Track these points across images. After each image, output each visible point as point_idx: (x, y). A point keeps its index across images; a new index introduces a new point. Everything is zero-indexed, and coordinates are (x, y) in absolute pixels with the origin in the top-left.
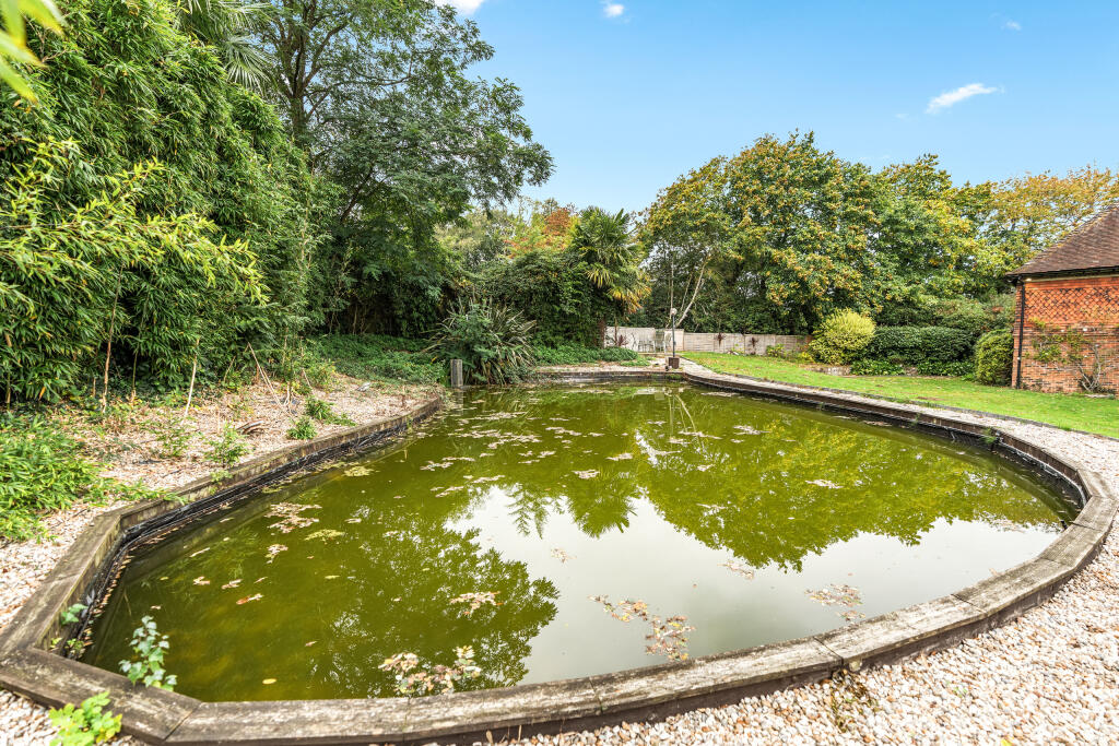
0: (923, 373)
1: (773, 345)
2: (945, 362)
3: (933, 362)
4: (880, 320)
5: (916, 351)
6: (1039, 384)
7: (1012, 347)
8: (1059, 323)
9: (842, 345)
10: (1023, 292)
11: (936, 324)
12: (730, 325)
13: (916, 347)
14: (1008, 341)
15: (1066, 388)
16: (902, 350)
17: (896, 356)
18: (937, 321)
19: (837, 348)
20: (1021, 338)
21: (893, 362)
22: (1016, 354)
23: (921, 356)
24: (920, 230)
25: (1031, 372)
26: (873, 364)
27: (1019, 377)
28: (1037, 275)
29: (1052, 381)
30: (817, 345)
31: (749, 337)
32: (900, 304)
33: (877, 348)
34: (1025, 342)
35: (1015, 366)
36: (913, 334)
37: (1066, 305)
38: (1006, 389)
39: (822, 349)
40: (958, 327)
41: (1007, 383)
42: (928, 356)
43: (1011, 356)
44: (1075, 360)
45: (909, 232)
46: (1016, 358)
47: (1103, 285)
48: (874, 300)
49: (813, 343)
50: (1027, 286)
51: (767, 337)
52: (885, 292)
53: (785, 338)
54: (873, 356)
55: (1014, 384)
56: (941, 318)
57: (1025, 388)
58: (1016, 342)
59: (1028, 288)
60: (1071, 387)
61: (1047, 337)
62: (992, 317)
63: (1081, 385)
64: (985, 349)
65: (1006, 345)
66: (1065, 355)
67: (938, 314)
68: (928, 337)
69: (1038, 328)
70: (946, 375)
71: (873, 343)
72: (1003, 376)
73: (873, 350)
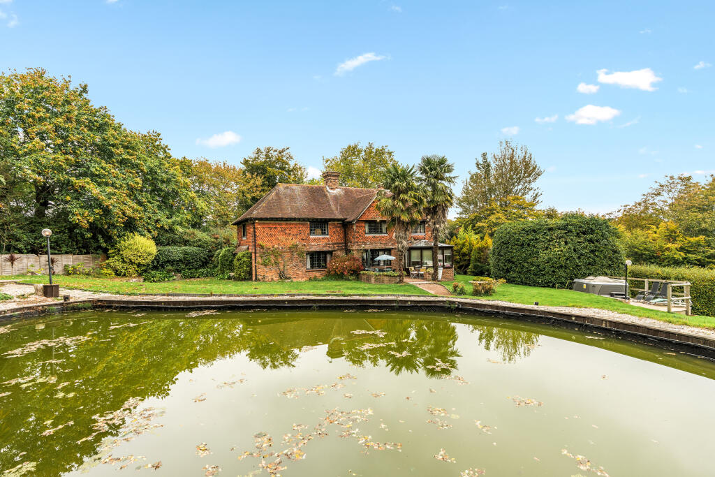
0: (186, 277)
1: (71, 264)
2: (196, 269)
3: (190, 269)
4: (158, 242)
5: (180, 263)
6: (264, 277)
7: (251, 258)
8: (269, 245)
9: (136, 262)
10: (254, 228)
11: (185, 245)
12: (20, 246)
13: (180, 260)
14: (249, 255)
15: (274, 278)
16: (172, 262)
17: (170, 267)
18: (186, 243)
19: (132, 263)
20: (255, 253)
21: (169, 271)
22: (253, 262)
23: (183, 266)
24: (169, 181)
25: (261, 271)
26: (158, 274)
27: (256, 275)
28: (261, 219)
29: (269, 276)
30: (114, 261)
31: (44, 258)
32: (167, 231)
33: (158, 262)
34: (257, 255)
35: (254, 269)
36: (177, 251)
37: (271, 235)
38: (250, 282)
39: (119, 265)
40: (199, 246)
41: (250, 279)
42: (186, 266)
43: (251, 263)
44: (277, 264)
45: (163, 182)
46: (253, 265)
47: (284, 226)
48: (150, 227)
49: (111, 260)
50: (256, 225)
51: (64, 257)
52: (157, 221)
53: (81, 257)
54: (155, 268)
55: (254, 279)
56: (188, 241)
57: (259, 280)
58: (253, 255)
59: (256, 226)
60: (276, 278)
61: (266, 253)
62: (215, 240)
63: (280, 276)
64: (238, 260)
65: (248, 258)
66: (273, 261)
67: (186, 238)
68: (186, 253)
69: (262, 247)
70: (198, 277)
71: (157, 258)
72: (248, 276)
73: (156, 263)
